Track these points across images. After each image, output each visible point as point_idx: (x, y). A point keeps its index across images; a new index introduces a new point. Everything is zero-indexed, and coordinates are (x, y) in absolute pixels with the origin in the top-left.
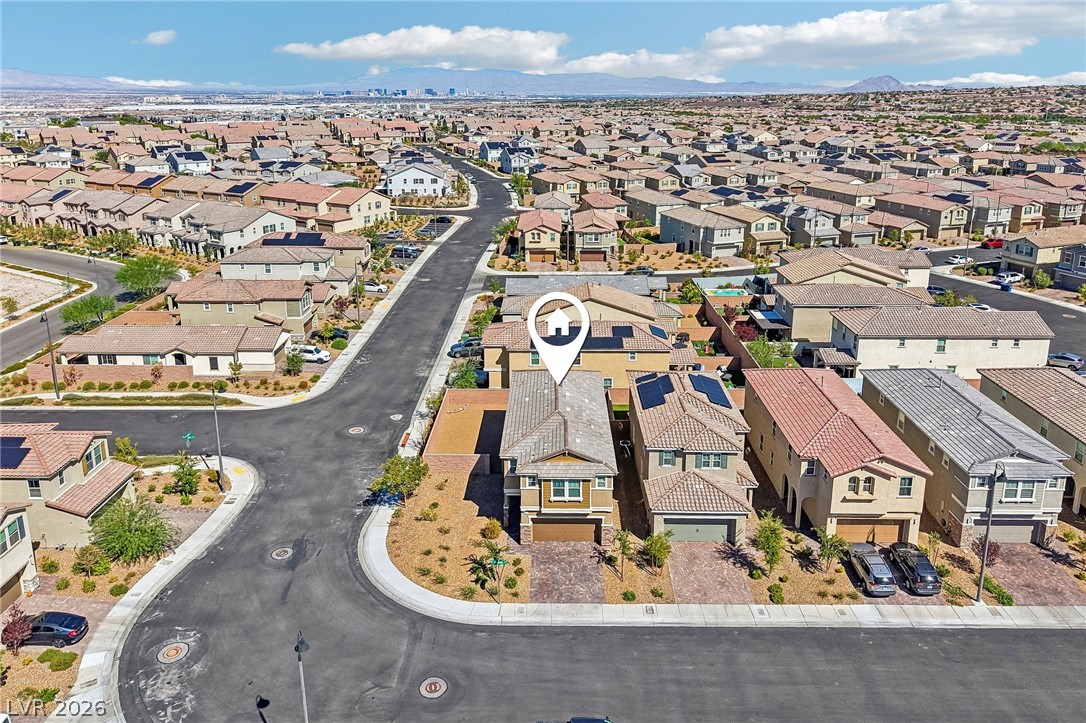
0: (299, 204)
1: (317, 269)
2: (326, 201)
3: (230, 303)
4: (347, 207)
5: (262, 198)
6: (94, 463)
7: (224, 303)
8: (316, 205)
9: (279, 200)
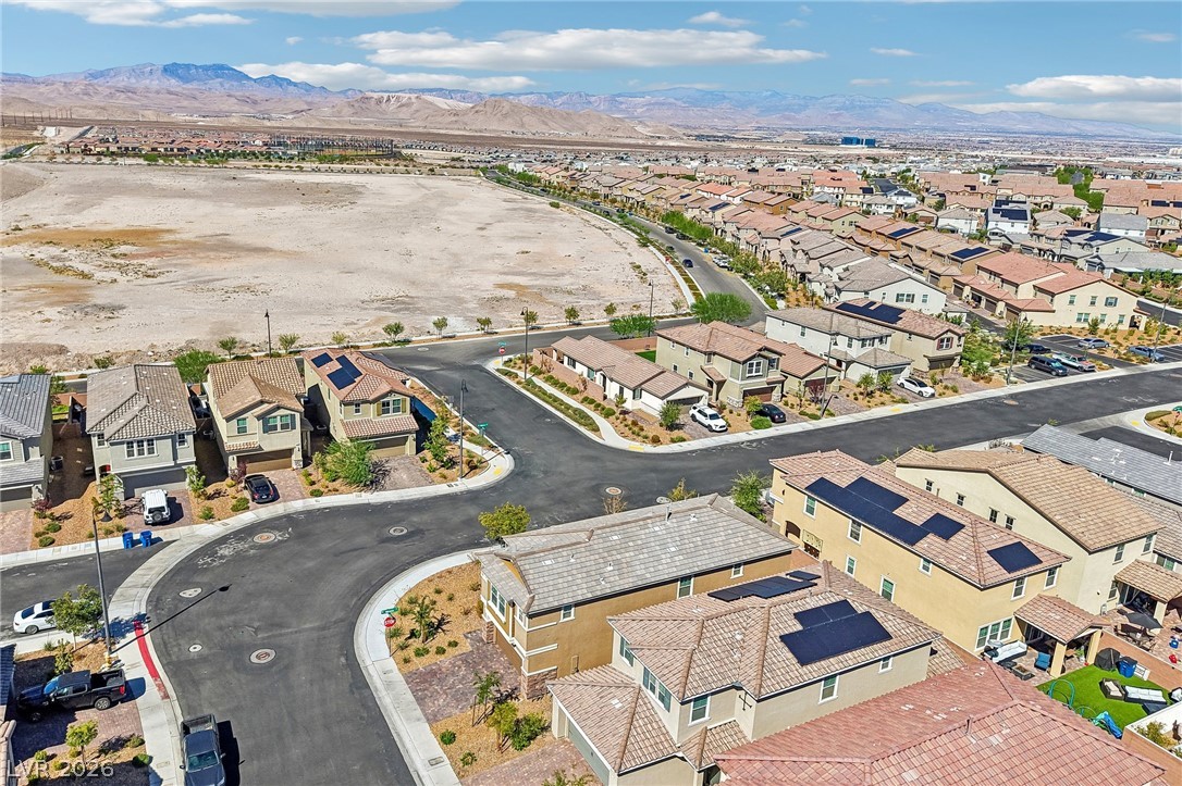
0: (1003, 281)
1: (850, 346)
2: (1034, 283)
3: (688, 347)
4: (1053, 295)
5: (979, 268)
6: (391, 410)
7: (683, 345)
8: (1017, 286)
9: (991, 272)
